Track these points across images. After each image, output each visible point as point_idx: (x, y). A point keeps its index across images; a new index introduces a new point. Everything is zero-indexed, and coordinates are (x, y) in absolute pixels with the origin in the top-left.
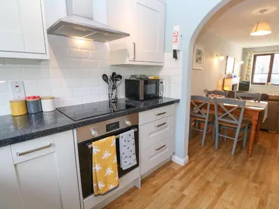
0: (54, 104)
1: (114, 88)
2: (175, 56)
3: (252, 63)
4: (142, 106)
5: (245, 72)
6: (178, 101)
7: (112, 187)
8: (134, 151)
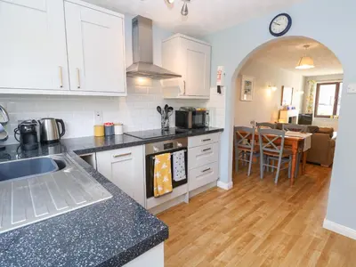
0: (123, 129)
1: (167, 118)
2: (219, 91)
3: (314, 93)
4: (190, 132)
5: (308, 104)
6: (222, 130)
7: (167, 191)
8: (184, 168)
